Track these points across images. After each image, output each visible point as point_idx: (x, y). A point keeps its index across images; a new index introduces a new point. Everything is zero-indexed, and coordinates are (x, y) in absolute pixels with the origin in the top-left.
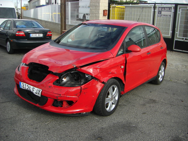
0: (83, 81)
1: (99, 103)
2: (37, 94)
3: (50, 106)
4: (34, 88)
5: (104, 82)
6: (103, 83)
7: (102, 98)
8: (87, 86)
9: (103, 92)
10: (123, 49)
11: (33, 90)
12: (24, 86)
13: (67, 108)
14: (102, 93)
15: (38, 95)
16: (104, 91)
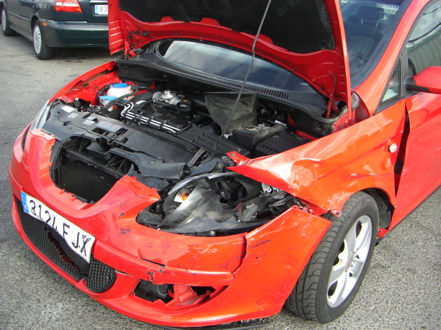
0: (252, 208)
1: (307, 287)
2: (78, 251)
3: (125, 297)
4: (69, 227)
5: (329, 212)
6: (328, 215)
7: (318, 272)
8: (268, 233)
9: (326, 250)
10: (400, 81)
11: (64, 232)
12: (36, 208)
13: (188, 308)
14: (319, 255)
15: (82, 255)
16: (329, 245)
